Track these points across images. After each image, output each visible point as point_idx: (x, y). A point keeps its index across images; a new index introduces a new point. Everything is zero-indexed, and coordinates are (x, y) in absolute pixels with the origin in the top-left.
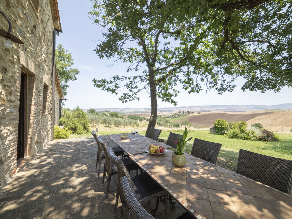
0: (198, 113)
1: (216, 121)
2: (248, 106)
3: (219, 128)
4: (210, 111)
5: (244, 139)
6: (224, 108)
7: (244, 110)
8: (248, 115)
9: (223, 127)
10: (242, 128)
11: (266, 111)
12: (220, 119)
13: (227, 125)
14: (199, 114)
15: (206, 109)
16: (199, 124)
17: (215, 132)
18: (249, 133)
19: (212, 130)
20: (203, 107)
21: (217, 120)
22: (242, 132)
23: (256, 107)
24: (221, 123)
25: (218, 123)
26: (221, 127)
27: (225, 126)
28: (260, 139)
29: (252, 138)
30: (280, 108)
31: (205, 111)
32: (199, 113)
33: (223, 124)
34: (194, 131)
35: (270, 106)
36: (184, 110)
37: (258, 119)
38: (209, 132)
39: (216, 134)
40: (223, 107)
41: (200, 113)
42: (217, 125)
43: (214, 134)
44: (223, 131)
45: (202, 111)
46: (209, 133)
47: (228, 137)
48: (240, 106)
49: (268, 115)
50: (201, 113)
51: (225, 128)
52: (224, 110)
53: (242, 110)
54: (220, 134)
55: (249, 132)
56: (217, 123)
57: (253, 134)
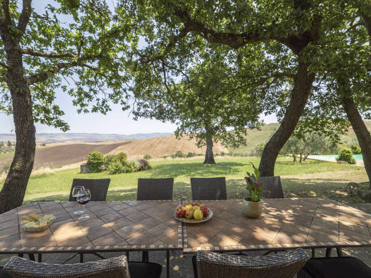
0: (41, 145)
1: (90, 154)
2: (109, 135)
3: (94, 163)
4: (63, 142)
5: (127, 173)
6: (83, 138)
7: (105, 140)
8: (111, 145)
9: (99, 161)
10: (123, 160)
11: (126, 141)
12: (95, 152)
13: (105, 159)
14: (44, 147)
15: (56, 139)
16: (45, 162)
17: (89, 170)
18: (130, 165)
19: (84, 168)
20: (52, 136)
21: (92, 153)
22: (124, 164)
23: (117, 136)
24: (97, 157)
25: (93, 157)
26: (97, 163)
27: (103, 160)
28: (140, 170)
29: (133, 170)
30: (136, 138)
31: (55, 142)
32: (44, 145)
33: (99, 158)
34: (52, 174)
35: (128, 136)
36: (10, 141)
37: (120, 150)
38: (79, 171)
39: (90, 173)
40: (82, 136)
41: (46, 145)
42: (91, 161)
43: (88, 173)
44: (100, 166)
45: (49, 141)
46: (81, 173)
47: (109, 172)
48: (102, 135)
49: (127, 145)
50: (48, 145)
51: (103, 162)
52: (84, 139)
53: (104, 140)
54: (95, 172)
55: (130, 163)
56: (91, 158)
57: (133, 165)
